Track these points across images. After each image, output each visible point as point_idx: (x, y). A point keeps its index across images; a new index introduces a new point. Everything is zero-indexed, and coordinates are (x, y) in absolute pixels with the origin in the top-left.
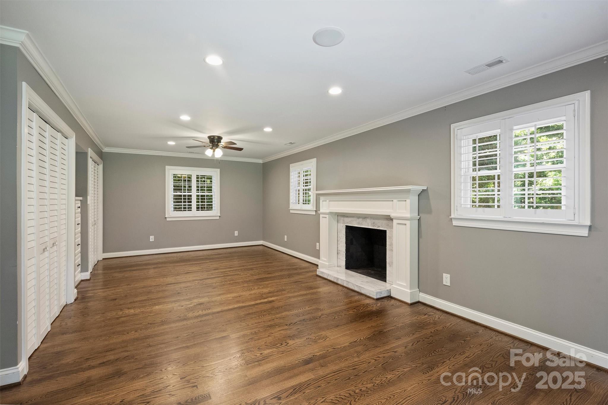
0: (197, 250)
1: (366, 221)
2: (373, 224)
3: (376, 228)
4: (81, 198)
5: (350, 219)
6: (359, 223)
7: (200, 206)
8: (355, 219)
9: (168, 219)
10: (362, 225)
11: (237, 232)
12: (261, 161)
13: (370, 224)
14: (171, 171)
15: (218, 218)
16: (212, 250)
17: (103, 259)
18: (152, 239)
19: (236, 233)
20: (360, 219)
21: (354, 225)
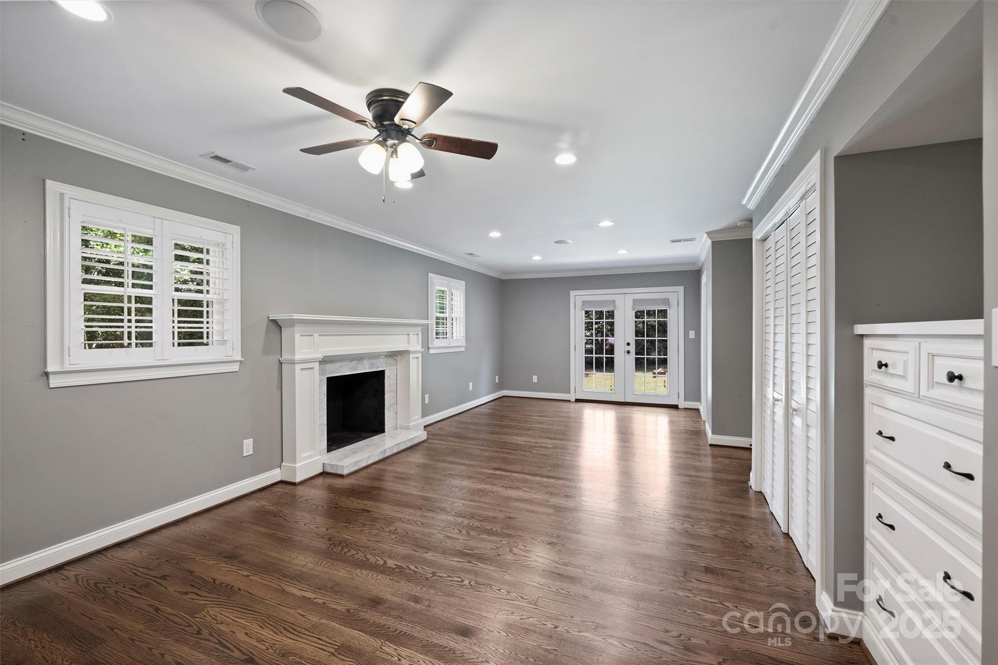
1: (362, 363)
2: (372, 365)
3: (374, 370)
5: (337, 365)
6: (352, 369)
8: (346, 363)
10: (357, 370)
13: (367, 366)
20: (354, 362)
21: (345, 373)
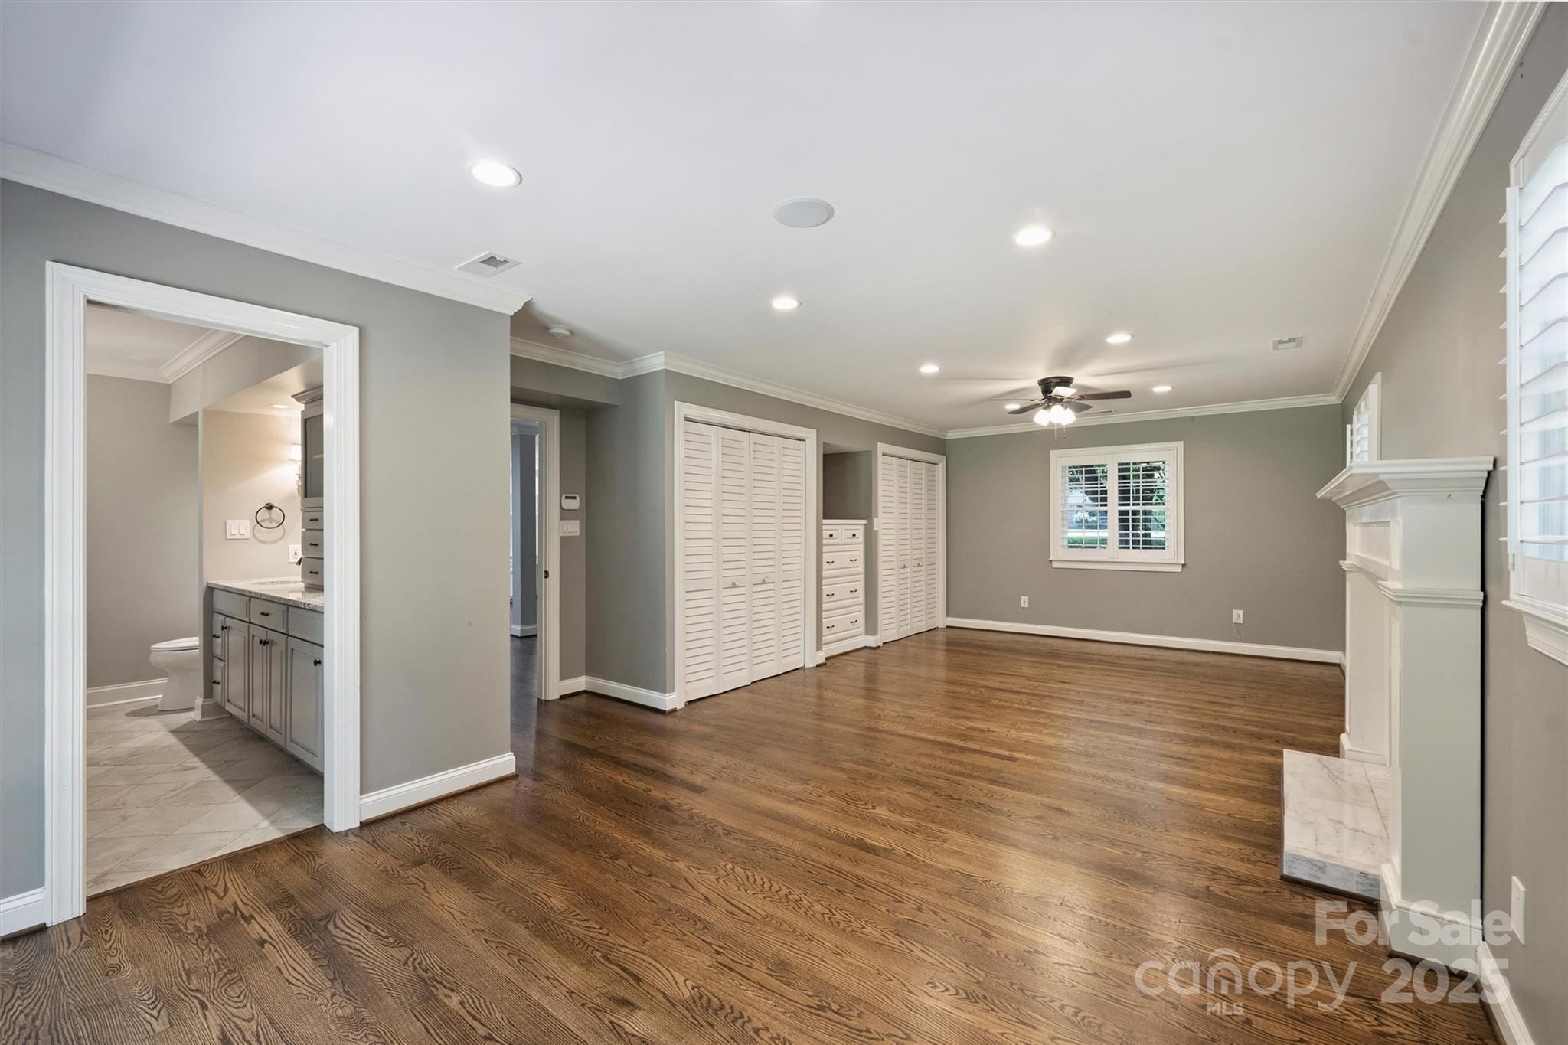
0: (1108, 640)
4: (864, 522)
7: (1131, 538)
9: (1055, 565)
11: (1241, 612)
12: (1334, 398)
14: (1061, 461)
15: (1179, 569)
16: (1154, 649)
17: (947, 627)
18: (1025, 602)
19: (1238, 616)
